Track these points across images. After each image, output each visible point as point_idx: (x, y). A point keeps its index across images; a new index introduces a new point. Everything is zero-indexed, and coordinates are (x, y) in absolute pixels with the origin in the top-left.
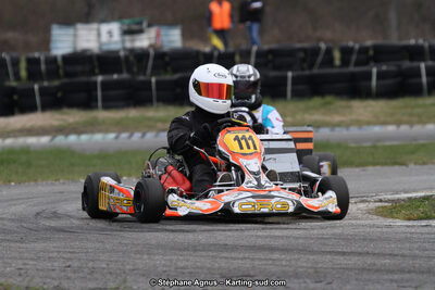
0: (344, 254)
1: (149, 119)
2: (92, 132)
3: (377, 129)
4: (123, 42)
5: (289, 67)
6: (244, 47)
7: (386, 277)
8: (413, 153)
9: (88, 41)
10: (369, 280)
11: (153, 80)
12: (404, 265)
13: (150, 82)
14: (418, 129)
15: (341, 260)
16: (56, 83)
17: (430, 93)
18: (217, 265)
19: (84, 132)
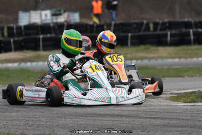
0: (155, 118)
2: (38, 61)
3: (170, 60)
4: (52, 19)
5: (129, 32)
6: (108, 22)
7: (174, 129)
8: (187, 71)
9: (36, 19)
12: (183, 124)
14: (189, 60)
15: (154, 121)
16: (21, 38)
17: (194, 44)
18: (96, 123)
19: (34, 61)
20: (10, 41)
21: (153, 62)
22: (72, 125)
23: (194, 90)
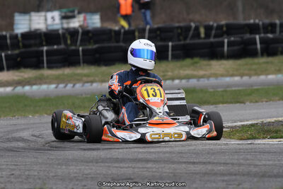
0: (194, 163)
1: (78, 75)
2: (40, 84)
3: (228, 79)
4: (62, 24)
5: (171, 40)
6: (141, 26)
7: (219, 178)
8: (250, 95)
9: (39, 23)
10: (209, 181)
11: (81, 49)
12: (232, 170)
13: (78, 50)
14: (254, 79)
15: (192, 168)
16: (17, 52)
17: (262, 55)
18: (110, 172)
19: (34, 84)
20: (1, 56)
21: (204, 82)
22: (76, 175)
23: (255, 122)
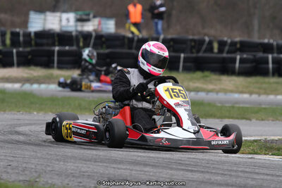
0: (192, 171)
2: (49, 83)
3: (236, 96)
4: (76, 26)
5: (183, 52)
9: (53, 24)
12: (229, 181)
14: (263, 98)
15: (189, 175)
16: (28, 49)
17: (273, 75)
19: (43, 83)
20: (12, 52)
21: (212, 96)
23: (259, 138)
